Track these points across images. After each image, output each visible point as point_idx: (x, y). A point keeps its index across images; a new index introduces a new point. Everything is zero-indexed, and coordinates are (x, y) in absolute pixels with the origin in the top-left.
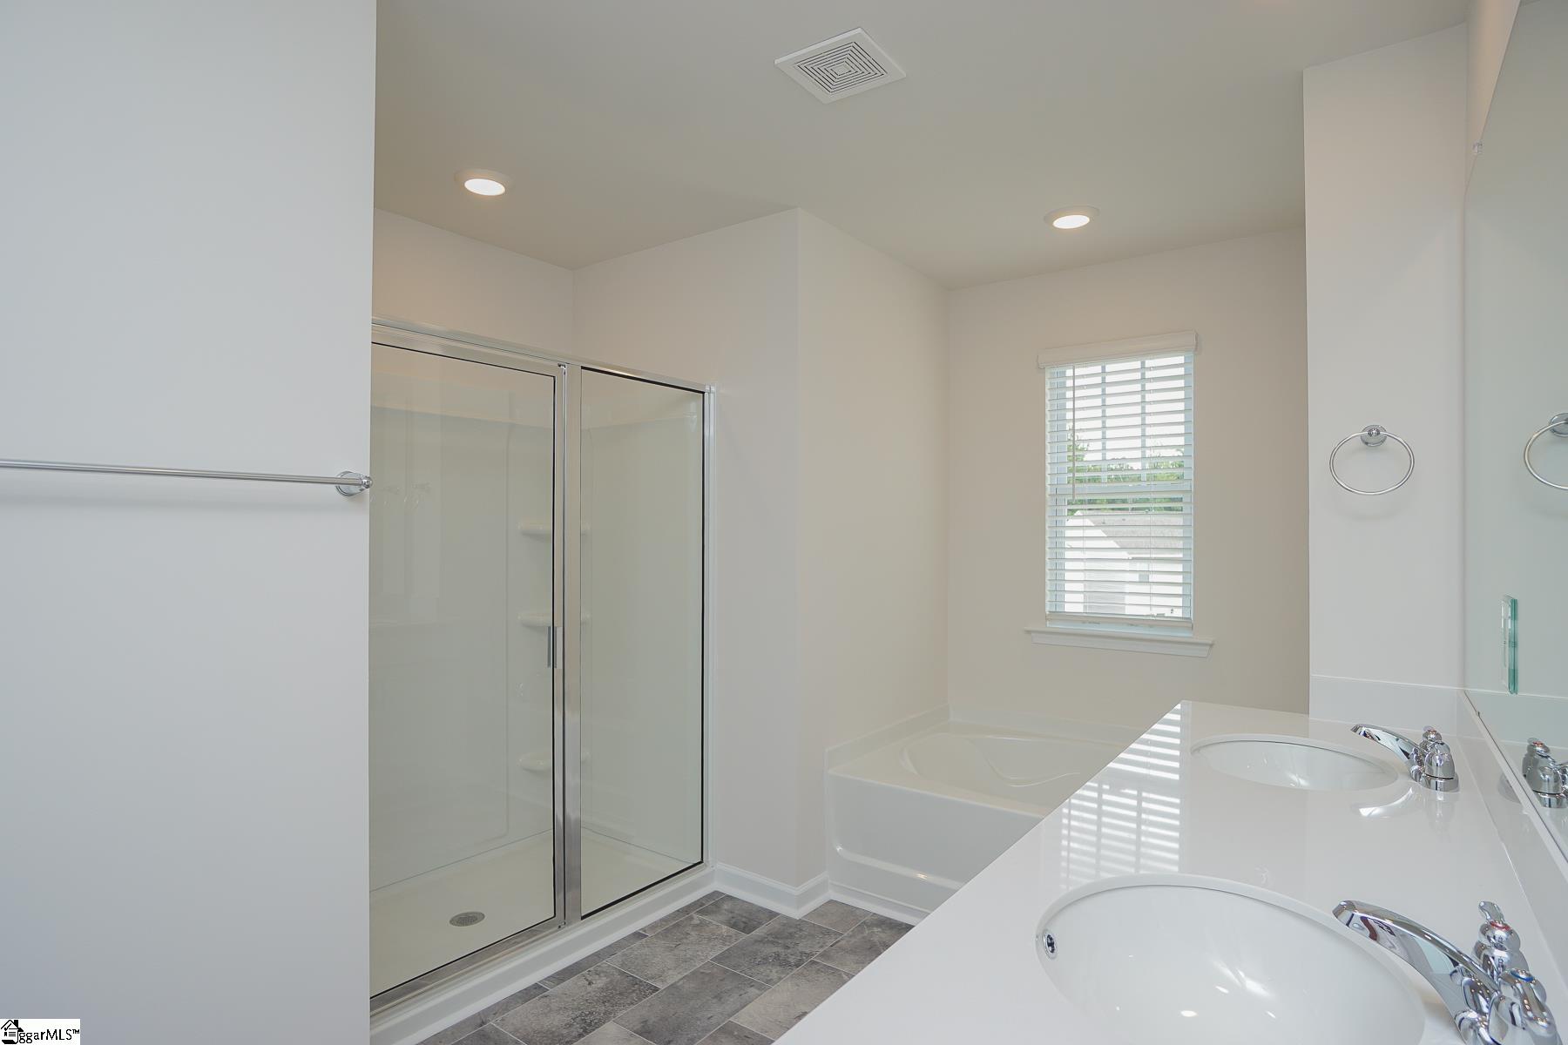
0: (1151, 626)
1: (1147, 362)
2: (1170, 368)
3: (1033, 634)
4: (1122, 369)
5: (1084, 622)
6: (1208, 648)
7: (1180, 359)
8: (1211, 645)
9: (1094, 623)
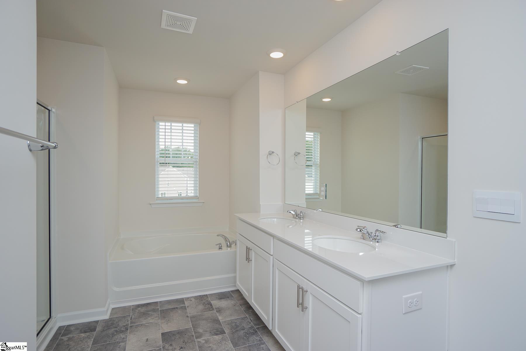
0: (187, 199)
1: (184, 124)
2: (190, 127)
3: (152, 205)
4: (177, 126)
5: (168, 200)
6: (202, 203)
7: (193, 125)
8: (203, 202)
9: (171, 199)
